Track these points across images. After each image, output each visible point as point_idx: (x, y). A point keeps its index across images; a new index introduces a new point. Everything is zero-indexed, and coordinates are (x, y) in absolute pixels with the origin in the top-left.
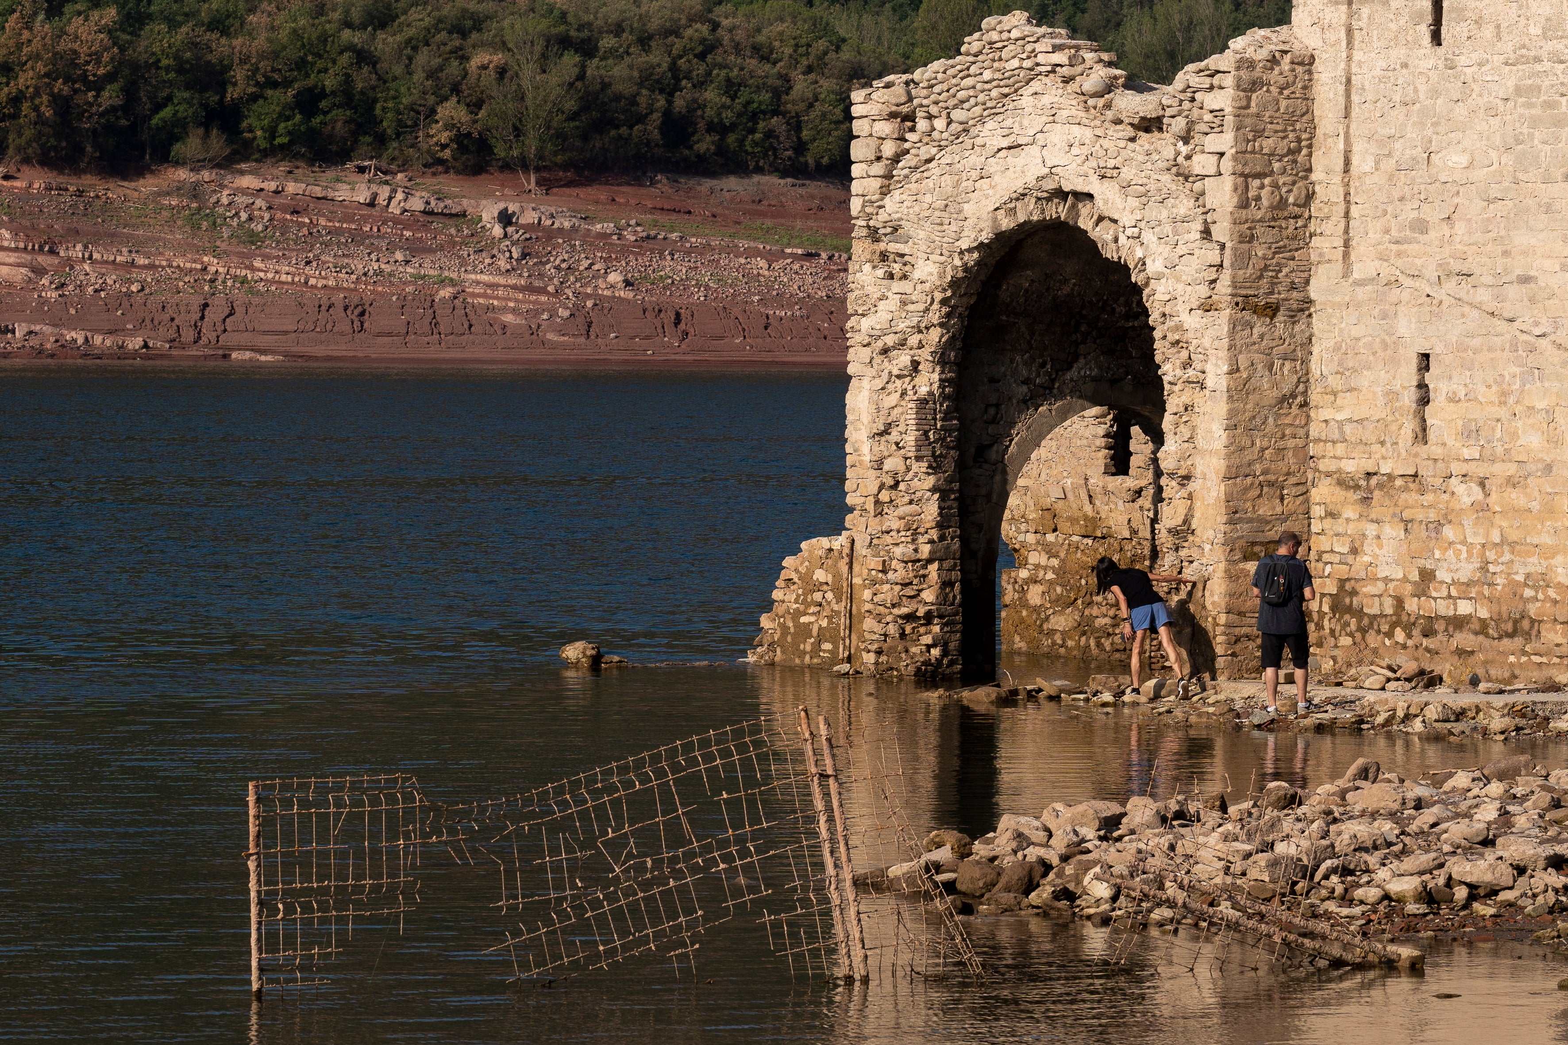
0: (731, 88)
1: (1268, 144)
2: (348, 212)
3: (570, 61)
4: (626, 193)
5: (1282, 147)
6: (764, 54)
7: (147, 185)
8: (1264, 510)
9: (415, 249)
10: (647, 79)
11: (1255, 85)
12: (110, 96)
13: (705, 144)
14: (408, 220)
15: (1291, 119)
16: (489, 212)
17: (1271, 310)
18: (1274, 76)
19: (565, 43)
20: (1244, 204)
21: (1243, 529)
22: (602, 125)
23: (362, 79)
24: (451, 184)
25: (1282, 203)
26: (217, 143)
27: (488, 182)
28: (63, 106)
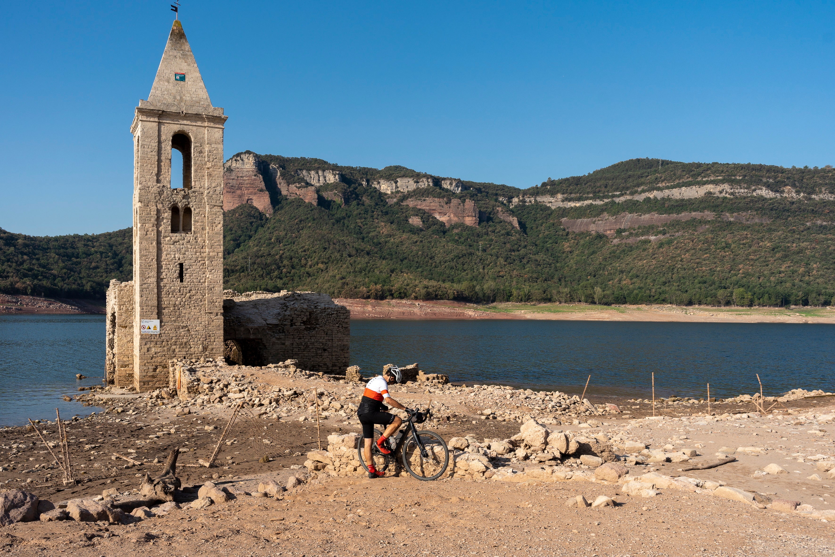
0: (442, 292)
1: (124, 300)
2: (403, 304)
3: (426, 289)
4: (431, 302)
5: (127, 300)
6: (445, 288)
7: (384, 301)
8: (125, 359)
9: (410, 307)
10: (433, 291)
11: (121, 290)
12: (381, 293)
13: (439, 297)
14: (409, 304)
15: (129, 296)
16: (417, 304)
17: (126, 327)
18: (126, 289)
19: (425, 287)
20: (120, 310)
21: (121, 363)
22: (429, 295)
23: (405, 291)
24: (414, 301)
25: (128, 309)
26: (391, 297)
27: (418, 301)
28: (376, 294)
